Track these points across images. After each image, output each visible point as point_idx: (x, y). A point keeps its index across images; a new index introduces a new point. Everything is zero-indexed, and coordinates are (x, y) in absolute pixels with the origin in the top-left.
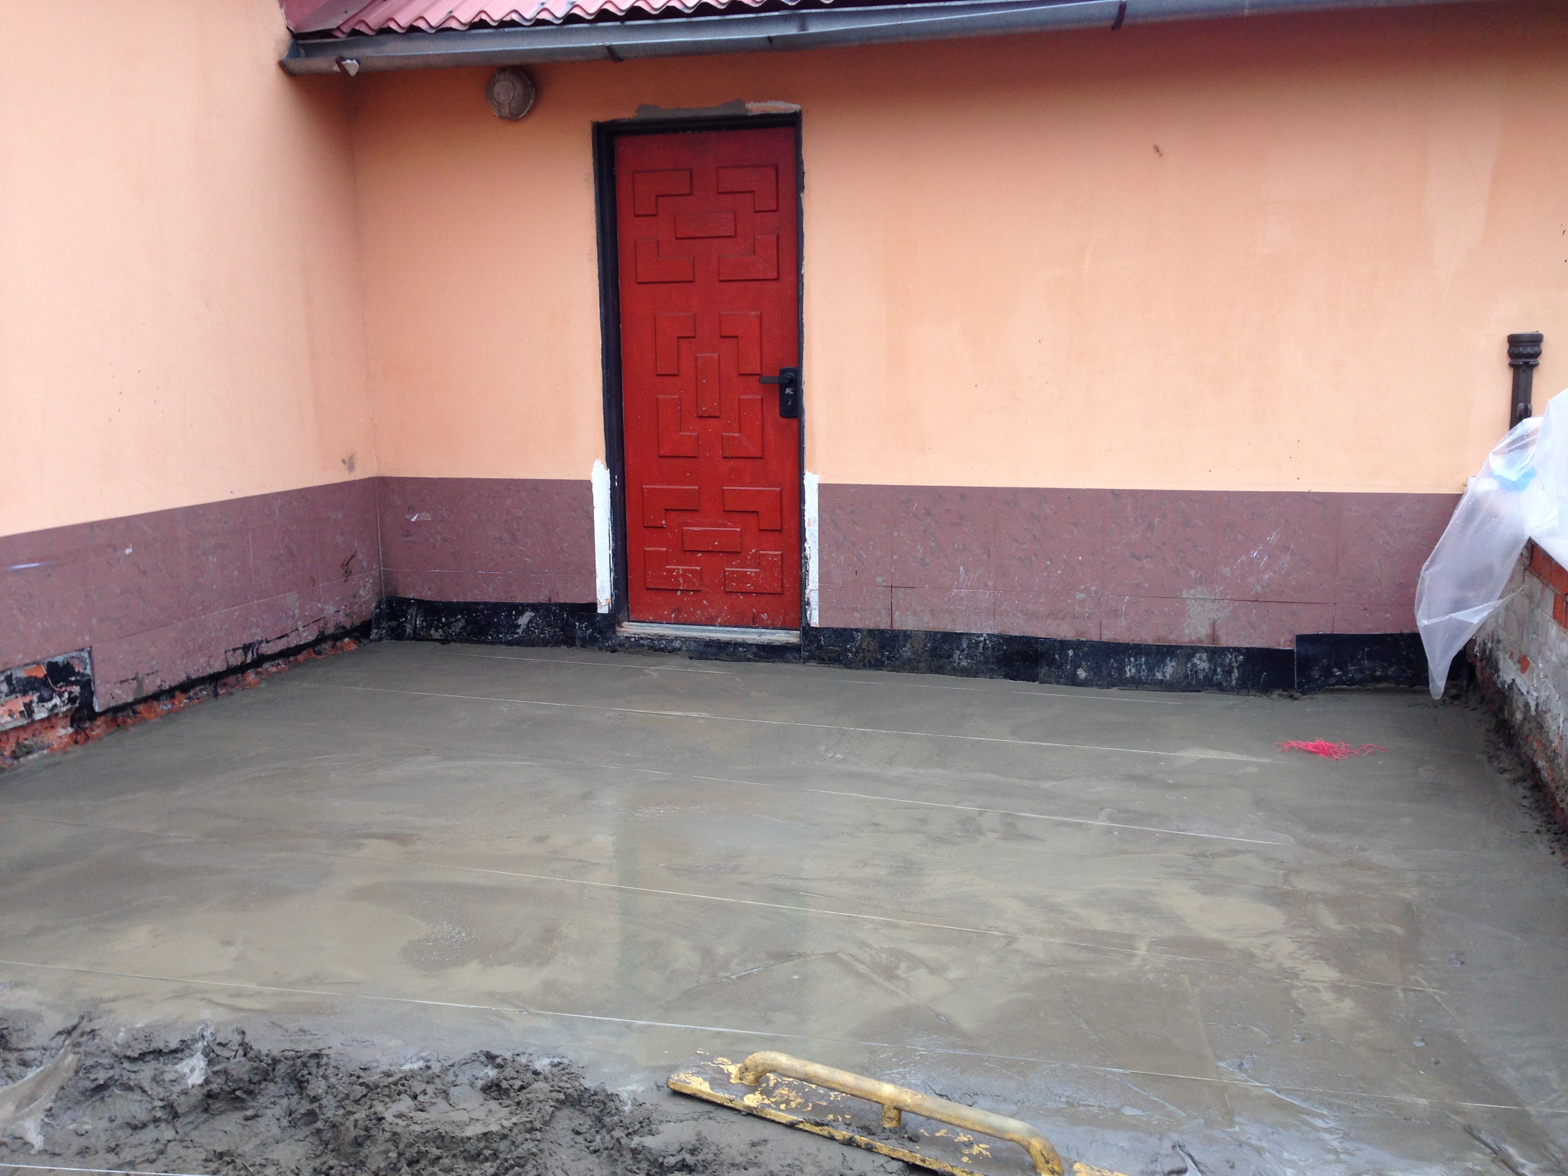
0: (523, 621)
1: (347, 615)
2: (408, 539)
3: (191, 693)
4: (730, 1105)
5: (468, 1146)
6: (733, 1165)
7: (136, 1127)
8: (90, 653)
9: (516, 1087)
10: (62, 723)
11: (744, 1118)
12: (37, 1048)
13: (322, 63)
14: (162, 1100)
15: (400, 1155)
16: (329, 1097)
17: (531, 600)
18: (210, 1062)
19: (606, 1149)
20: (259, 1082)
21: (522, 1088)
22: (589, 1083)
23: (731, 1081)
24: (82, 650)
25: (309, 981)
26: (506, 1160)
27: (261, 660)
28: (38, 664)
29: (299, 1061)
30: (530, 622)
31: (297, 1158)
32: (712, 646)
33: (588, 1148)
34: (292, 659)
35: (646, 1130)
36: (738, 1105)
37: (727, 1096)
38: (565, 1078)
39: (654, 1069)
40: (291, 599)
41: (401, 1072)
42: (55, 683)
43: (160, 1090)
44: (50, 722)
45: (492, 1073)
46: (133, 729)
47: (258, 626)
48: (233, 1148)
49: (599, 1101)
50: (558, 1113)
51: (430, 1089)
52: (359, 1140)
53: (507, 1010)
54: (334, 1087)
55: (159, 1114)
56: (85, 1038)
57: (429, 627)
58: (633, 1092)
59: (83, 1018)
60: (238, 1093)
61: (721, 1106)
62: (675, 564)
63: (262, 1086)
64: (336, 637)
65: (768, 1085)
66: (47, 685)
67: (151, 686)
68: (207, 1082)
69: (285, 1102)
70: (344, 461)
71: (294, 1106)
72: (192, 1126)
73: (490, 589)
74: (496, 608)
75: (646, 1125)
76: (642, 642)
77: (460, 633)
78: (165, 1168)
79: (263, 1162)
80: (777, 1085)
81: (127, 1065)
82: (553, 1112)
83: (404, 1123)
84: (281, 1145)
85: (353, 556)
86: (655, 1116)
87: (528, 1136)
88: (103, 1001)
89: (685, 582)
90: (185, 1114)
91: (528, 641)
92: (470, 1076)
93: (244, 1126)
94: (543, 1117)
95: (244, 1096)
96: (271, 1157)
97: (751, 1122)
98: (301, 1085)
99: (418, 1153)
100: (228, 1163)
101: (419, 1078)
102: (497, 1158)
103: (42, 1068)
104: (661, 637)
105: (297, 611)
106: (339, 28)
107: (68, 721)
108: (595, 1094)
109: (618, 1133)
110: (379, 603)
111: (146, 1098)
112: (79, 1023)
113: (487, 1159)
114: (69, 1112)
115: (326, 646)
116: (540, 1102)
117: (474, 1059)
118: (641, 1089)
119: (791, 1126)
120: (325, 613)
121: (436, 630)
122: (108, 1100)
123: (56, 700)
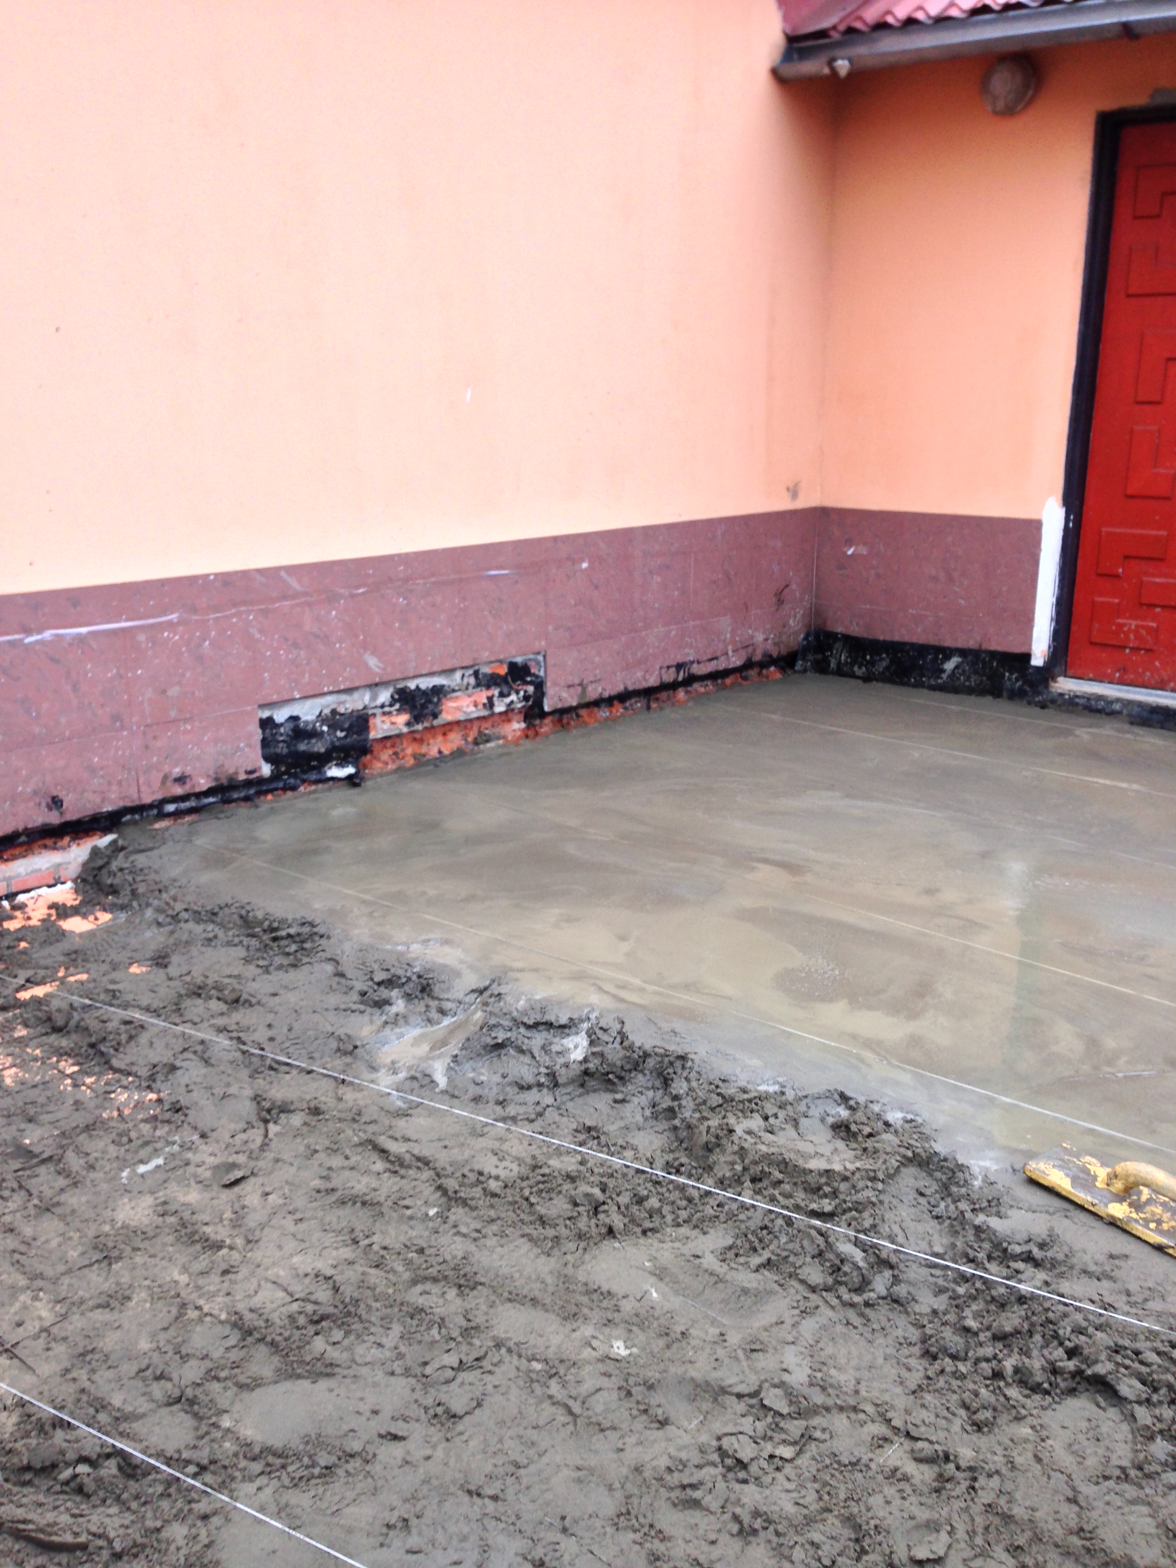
0: (949, 666)
1: (775, 644)
2: (842, 572)
3: (627, 704)
4: (1091, 1208)
5: (809, 1178)
6: (1085, 1272)
7: (524, 1088)
8: (545, 657)
9: (865, 1133)
10: (516, 718)
11: (1106, 1227)
12: (453, 1001)
13: (813, 66)
14: (547, 1068)
15: (745, 1169)
16: (689, 1098)
17: (960, 644)
18: (592, 1043)
19: (949, 1218)
20: (630, 1071)
21: (870, 1135)
22: (940, 1147)
23: (1098, 1184)
24: (538, 653)
25: (687, 987)
26: (845, 1201)
27: (692, 679)
28: (501, 662)
29: (666, 1059)
30: (957, 667)
31: (654, 1147)
32: (1158, 713)
33: (931, 1212)
34: (719, 681)
35: (994, 1210)
36: (1100, 1210)
37: (1089, 1199)
38: (915, 1136)
39: (1014, 1151)
40: (725, 624)
41: (757, 1091)
42: (514, 681)
43: (547, 1058)
44: (506, 716)
45: (844, 1113)
46: (575, 731)
47: (691, 647)
48: (600, 1125)
49: (948, 1168)
50: (902, 1169)
51: (782, 1114)
52: (710, 1146)
53: (868, 1055)
54: (694, 1091)
55: (542, 1080)
56: (493, 999)
57: (852, 665)
58: (987, 1169)
59: (494, 981)
60: (611, 1076)
61: (1081, 1208)
62: (1129, 618)
63: (633, 1075)
64: (763, 665)
65: (1139, 1199)
66: (507, 683)
67: (594, 692)
68: (585, 1060)
69: (651, 1093)
70: (788, 489)
71: (657, 1099)
72: (568, 1097)
73: (919, 630)
74: (922, 649)
75: (994, 1205)
76: (1077, 700)
77: (883, 673)
78: (540, 1130)
79: (624, 1144)
80: (1149, 1201)
81: (522, 1030)
82: (898, 1167)
83: (753, 1141)
84: (642, 1133)
85: (787, 586)
86: (1005, 1199)
87: (870, 1184)
88: (512, 969)
89: (1136, 638)
90: (565, 1085)
91: (952, 687)
92: (822, 1112)
93: (612, 1107)
94: (887, 1169)
95: (616, 1080)
96: (631, 1141)
97: (1112, 1233)
98: (666, 1082)
99: (762, 1172)
100: (594, 1138)
101: (773, 1101)
102: (837, 1197)
103: (455, 1019)
104: (1100, 698)
105: (728, 636)
106: (834, 28)
107: (522, 717)
108: (945, 1160)
109: (963, 1206)
110: (808, 635)
111: (534, 1063)
112: (490, 985)
113: (826, 1196)
114: (471, 1062)
115: (753, 673)
116: (887, 1154)
117: (828, 1095)
118: (994, 1167)
119: (1160, 1249)
120: (755, 640)
121: (860, 668)
122: (504, 1058)
123: (513, 697)
